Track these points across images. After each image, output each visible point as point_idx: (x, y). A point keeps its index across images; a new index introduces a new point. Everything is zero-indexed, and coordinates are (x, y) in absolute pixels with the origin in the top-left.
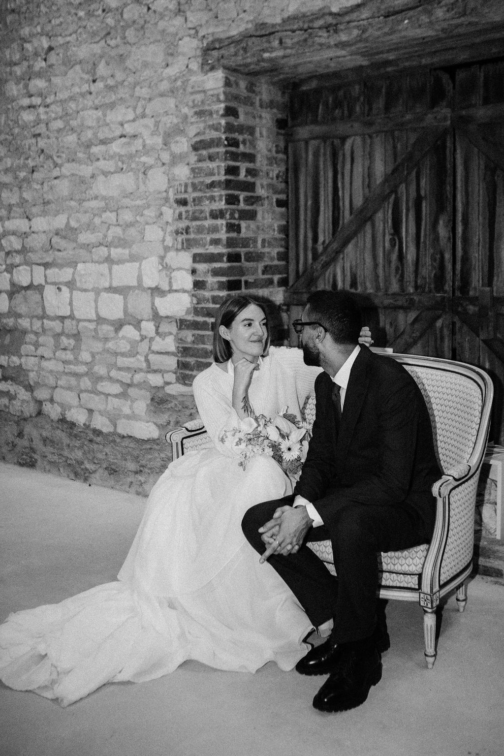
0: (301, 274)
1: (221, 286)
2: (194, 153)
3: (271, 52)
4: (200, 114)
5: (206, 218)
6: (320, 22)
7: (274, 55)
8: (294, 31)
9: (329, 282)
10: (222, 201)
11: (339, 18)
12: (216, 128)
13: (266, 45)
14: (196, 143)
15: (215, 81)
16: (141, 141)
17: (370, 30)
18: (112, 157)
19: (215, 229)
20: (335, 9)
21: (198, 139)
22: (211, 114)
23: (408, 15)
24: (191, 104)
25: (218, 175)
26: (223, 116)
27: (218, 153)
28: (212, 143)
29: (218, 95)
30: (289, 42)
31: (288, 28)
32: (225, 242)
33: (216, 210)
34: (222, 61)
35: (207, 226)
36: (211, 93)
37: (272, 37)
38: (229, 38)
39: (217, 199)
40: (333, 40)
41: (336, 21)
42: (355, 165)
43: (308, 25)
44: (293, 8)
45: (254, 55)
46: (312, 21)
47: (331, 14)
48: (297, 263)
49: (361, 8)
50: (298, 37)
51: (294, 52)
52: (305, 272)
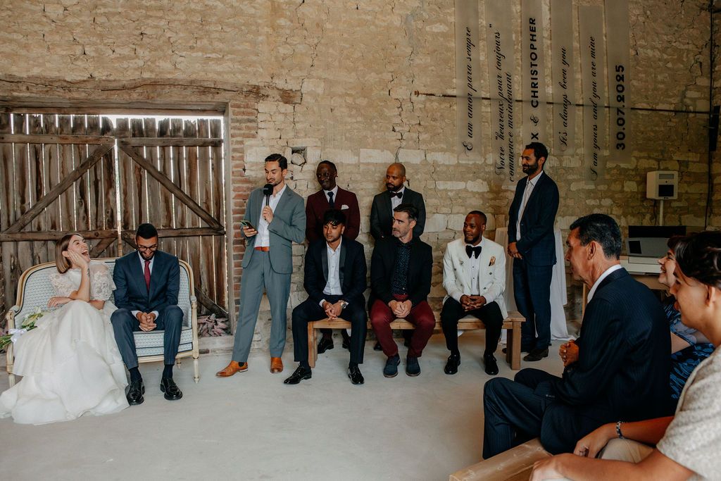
0: (11, 223)
3: (19, 93)
6: (57, 84)
7: (21, 94)
8: (37, 85)
9: (35, 226)
11: (72, 85)
13: (14, 88)
17: (93, 95)
20: (68, 79)
23: (117, 93)
30: (34, 90)
31: (34, 82)
37: (20, 85)
40: (68, 95)
41: (68, 86)
42: (52, 160)
43: (49, 84)
44: (36, 71)
45: (5, 92)
46: (52, 82)
47: (65, 81)
48: (9, 216)
49: (87, 83)
50: (40, 88)
51: (38, 96)
52: (16, 221)
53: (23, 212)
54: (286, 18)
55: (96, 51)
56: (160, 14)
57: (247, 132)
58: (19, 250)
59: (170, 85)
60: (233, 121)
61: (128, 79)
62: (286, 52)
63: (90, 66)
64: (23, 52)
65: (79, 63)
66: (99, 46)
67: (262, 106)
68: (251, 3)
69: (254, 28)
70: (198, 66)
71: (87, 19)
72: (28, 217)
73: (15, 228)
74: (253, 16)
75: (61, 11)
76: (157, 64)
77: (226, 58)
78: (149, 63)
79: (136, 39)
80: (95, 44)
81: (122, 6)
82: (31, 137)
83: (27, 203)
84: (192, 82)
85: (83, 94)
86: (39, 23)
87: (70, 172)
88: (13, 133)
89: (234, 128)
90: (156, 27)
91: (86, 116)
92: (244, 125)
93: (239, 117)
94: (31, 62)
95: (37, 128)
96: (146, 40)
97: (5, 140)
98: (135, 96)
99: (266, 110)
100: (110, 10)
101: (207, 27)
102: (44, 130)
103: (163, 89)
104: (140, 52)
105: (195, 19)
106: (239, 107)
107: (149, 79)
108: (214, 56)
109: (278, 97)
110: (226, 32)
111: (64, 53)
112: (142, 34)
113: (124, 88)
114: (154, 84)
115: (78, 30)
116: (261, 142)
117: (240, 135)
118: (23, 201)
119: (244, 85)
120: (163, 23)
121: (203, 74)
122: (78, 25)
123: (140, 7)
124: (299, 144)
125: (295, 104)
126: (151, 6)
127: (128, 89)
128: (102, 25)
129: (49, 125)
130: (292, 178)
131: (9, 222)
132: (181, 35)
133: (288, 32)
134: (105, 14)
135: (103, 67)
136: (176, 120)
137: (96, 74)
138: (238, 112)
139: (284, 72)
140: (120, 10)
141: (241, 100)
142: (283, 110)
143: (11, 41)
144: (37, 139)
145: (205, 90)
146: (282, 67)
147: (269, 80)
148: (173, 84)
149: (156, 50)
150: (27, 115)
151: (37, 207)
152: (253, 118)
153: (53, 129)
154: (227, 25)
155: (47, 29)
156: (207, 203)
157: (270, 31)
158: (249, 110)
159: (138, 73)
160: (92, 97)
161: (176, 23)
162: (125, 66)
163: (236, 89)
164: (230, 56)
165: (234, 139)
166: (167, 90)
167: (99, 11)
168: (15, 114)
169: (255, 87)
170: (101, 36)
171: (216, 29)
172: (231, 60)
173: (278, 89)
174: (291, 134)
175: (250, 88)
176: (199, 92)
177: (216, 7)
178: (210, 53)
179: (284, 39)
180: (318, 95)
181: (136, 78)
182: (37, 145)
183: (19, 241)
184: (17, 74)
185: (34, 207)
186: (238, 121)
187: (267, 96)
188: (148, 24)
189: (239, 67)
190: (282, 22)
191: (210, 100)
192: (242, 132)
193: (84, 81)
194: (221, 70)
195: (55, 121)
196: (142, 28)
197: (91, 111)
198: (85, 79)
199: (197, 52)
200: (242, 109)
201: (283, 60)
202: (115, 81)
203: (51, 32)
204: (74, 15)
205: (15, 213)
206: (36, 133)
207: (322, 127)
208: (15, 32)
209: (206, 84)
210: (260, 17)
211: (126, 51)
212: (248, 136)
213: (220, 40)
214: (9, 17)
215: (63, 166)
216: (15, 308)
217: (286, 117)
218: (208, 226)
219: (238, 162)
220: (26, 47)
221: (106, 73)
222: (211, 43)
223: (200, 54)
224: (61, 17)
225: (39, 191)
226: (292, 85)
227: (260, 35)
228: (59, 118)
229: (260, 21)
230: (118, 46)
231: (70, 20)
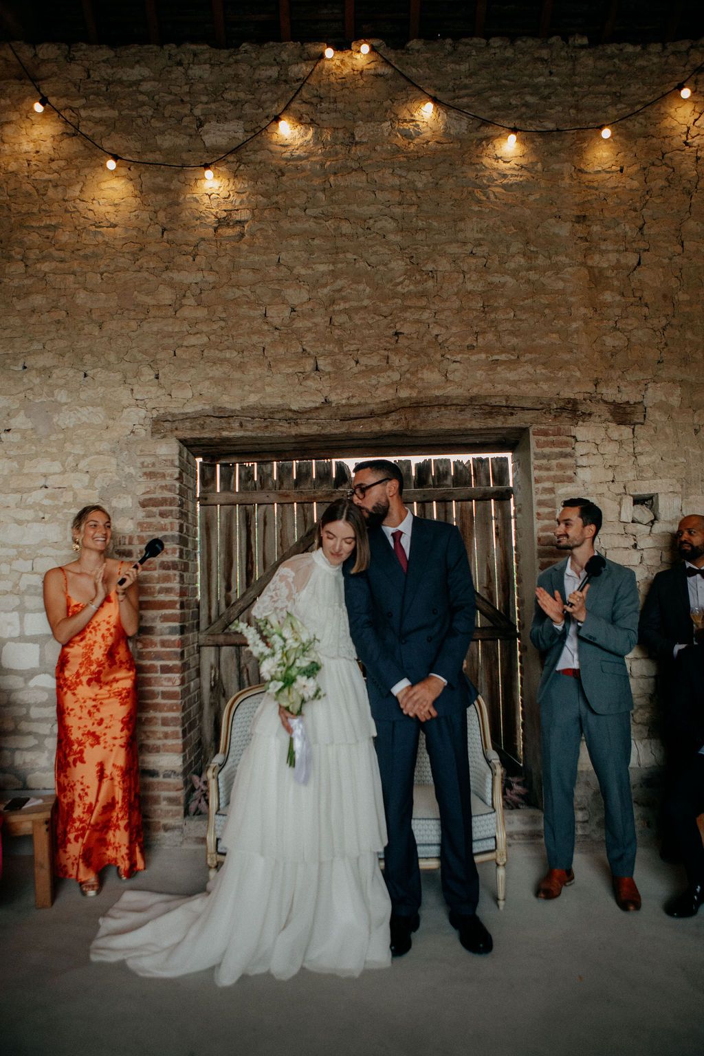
0: (213, 619)
1: (172, 631)
2: (141, 509)
3: (230, 432)
4: (151, 475)
5: (155, 569)
6: (281, 415)
7: (233, 434)
8: (253, 418)
10: (175, 553)
11: (300, 415)
12: (170, 489)
13: (224, 425)
14: (145, 500)
15: (168, 450)
16: (71, 493)
17: (329, 428)
18: (30, 507)
19: (167, 579)
20: (294, 407)
21: (147, 496)
22: (164, 476)
23: (363, 422)
24: (139, 465)
25: (172, 530)
26: (177, 479)
27: (172, 511)
28: (164, 502)
29: (172, 461)
30: (250, 426)
31: (249, 415)
32: (178, 591)
33: (167, 562)
34: (176, 433)
35: (157, 575)
36: (164, 458)
37: (231, 420)
38: (183, 414)
39: (170, 552)
40: (294, 431)
41: (296, 416)
42: (267, 527)
43: (269, 415)
44: (253, 399)
45: (212, 431)
46: (273, 413)
47: (290, 410)
48: (210, 608)
49: (320, 410)
50: (258, 423)
51: (254, 434)
52: (219, 616)
53: (228, 604)
54: (612, 291)
55: (333, 364)
56: (423, 302)
57: (560, 473)
58: (222, 659)
59: (440, 405)
60: (538, 457)
61: (378, 400)
62: (617, 343)
63: (325, 384)
64: (237, 375)
65: (309, 383)
66: (337, 357)
67: (581, 431)
68: (558, 274)
69: (563, 310)
70: (480, 374)
71: (321, 320)
72: (235, 611)
73: (217, 626)
74: (562, 292)
75: (287, 313)
76: (420, 376)
77: (523, 359)
78: (408, 375)
79: (389, 343)
80: (331, 354)
81: (369, 298)
82: (241, 496)
83: (233, 590)
84: (472, 399)
85: (316, 427)
86: (260, 332)
87: (291, 545)
88: (218, 491)
89: (540, 468)
90: (418, 321)
91: (314, 461)
92: (554, 462)
93: (547, 450)
94: (247, 388)
95: (250, 482)
96: (403, 342)
97: (209, 501)
98: (388, 425)
99: (590, 437)
100: (354, 304)
101: (493, 316)
102: (258, 485)
103: (428, 413)
104: (395, 360)
105: (473, 304)
106: (546, 434)
107: (408, 399)
108: (503, 357)
109: (608, 415)
110: (521, 320)
111: (290, 370)
112: (397, 334)
113: (372, 414)
114: (416, 406)
115: (309, 336)
116: (582, 488)
117: (548, 479)
118: (228, 588)
119: (551, 399)
120: (426, 315)
121: (488, 385)
122: (309, 330)
123: (395, 295)
124: (644, 489)
125: (635, 424)
126: (409, 292)
127: (379, 415)
128: (341, 326)
129: (265, 477)
130: (635, 546)
131: (210, 617)
132: (454, 330)
133: (618, 311)
134: (345, 311)
135: (343, 386)
136: (441, 461)
137: (333, 398)
138: (545, 442)
139: (615, 374)
140: (366, 302)
141: (548, 423)
142: (615, 436)
143: (222, 361)
144: (249, 498)
145: (492, 410)
146: (612, 367)
147: (590, 388)
148: (444, 404)
149: (417, 356)
150: (237, 465)
151: (246, 597)
152: (568, 450)
153: (270, 483)
154: (523, 308)
155: (268, 340)
156: (489, 587)
157: (589, 312)
158: (564, 438)
159: (391, 391)
160: (327, 431)
161: (446, 313)
162: (374, 382)
163: (541, 406)
164: (529, 356)
165: (540, 486)
166: (435, 414)
167: (337, 308)
168: (222, 465)
169: (569, 401)
170: (340, 342)
171: (506, 317)
172: (530, 361)
173: (606, 402)
174: (631, 475)
175: (562, 404)
176: (484, 414)
177: (504, 285)
178: (498, 354)
179: (612, 323)
180: (672, 408)
181: (389, 398)
182: (248, 507)
183: (222, 646)
184: (228, 406)
185: (243, 595)
186: (544, 456)
187: (590, 414)
188: (405, 319)
189: (544, 371)
190: (608, 297)
191: (499, 425)
192: (552, 473)
193: (317, 408)
194: (517, 378)
195: (272, 471)
196: (398, 326)
197: (322, 454)
198: (317, 405)
199: (480, 353)
200: (551, 438)
201: (612, 355)
202: (359, 405)
203: (274, 344)
204: (304, 316)
205: (218, 603)
206: (247, 489)
207: (682, 460)
208: (228, 348)
209: (493, 401)
210: (572, 294)
211: (374, 361)
212: (562, 480)
213: (512, 333)
214: (222, 328)
215: (281, 536)
216: (218, 759)
217: (621, 447)
218: (491, 625)
219: (546, 522)
220: (241, 367)
221: (345, 395)
222: (499, 338)
223: (483, 356)
224: (287, 321)
225: (249, 573)
226: (628, 395)
227: (575, 321)
228: (278, 467)
229: (573, 299)
230: (363, 354)
231: (299, 324)
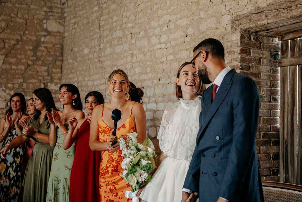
3: (262, 21)
4: (230, 53)
8: (272, 10)
11: (292, 3)
12: (236, 60)
13: (259, 18)
15: (237, 37)
22: (234, 53)
24: (226, 47)
26: (239, 54)
29: (238, 43)
30: (269, 16)
34: (240, 26)
36: (234, 42)
37: (262, 14)
38: (243, 14)
40: (290, 15)
43: (279, 7)
45: (254, 23)
50: (273, 13)
51: (272, 21)
88: (289, 57)
97: (283, 64)
168: (291, 40)
